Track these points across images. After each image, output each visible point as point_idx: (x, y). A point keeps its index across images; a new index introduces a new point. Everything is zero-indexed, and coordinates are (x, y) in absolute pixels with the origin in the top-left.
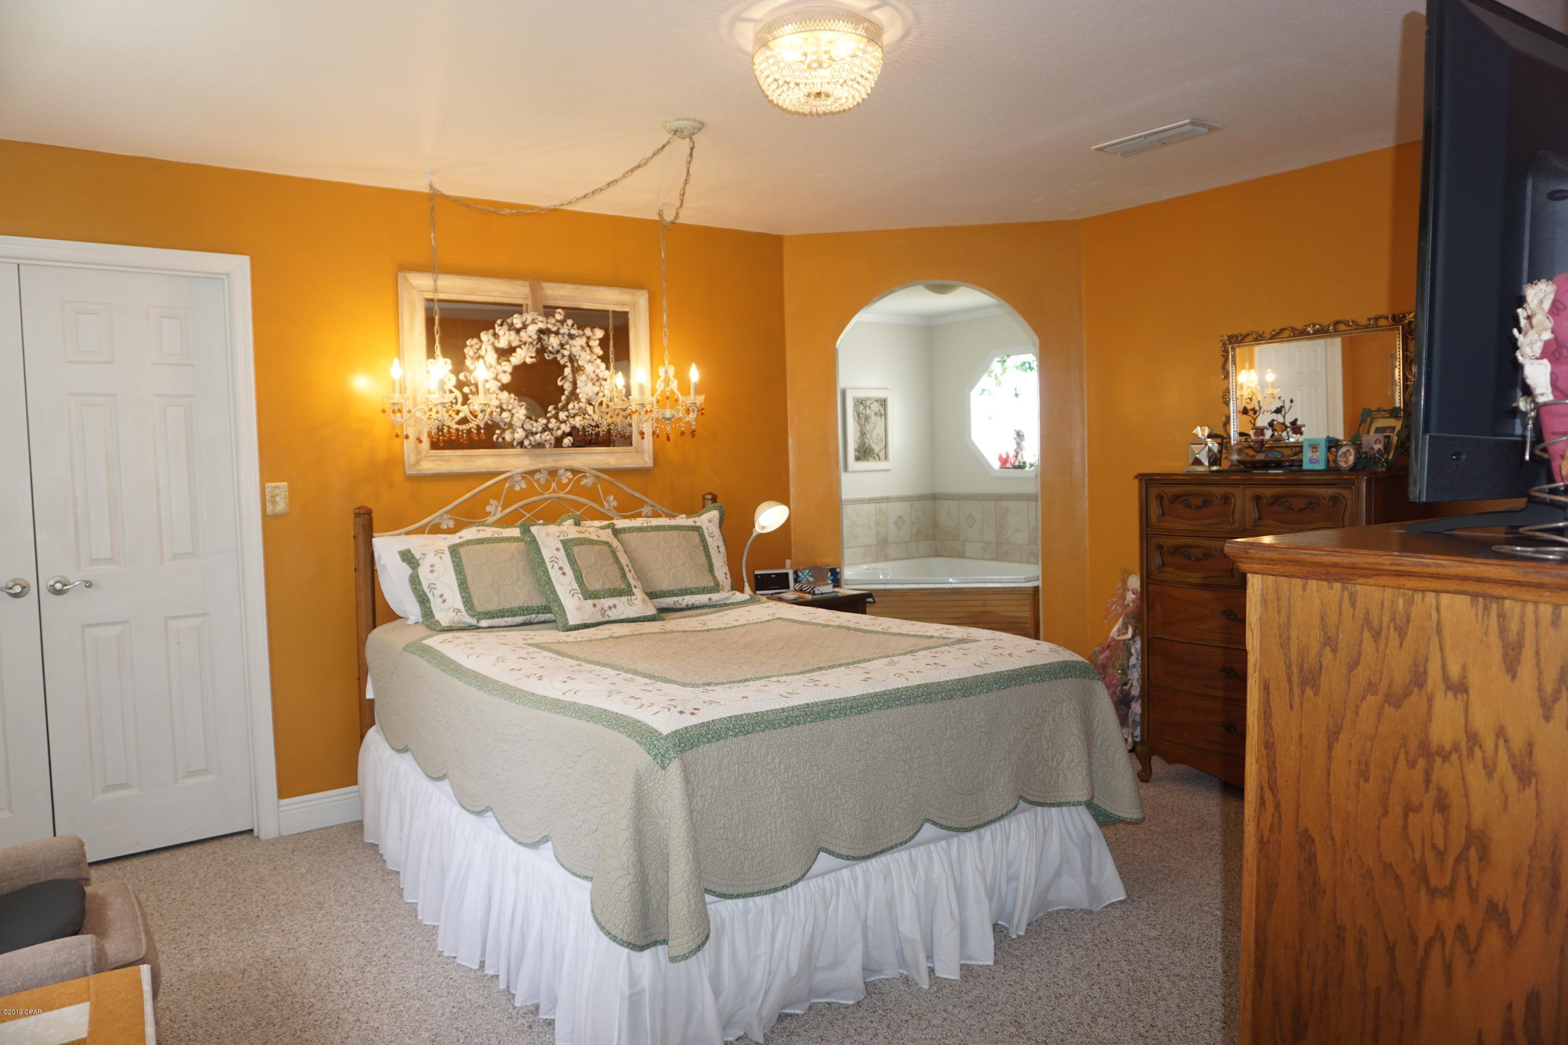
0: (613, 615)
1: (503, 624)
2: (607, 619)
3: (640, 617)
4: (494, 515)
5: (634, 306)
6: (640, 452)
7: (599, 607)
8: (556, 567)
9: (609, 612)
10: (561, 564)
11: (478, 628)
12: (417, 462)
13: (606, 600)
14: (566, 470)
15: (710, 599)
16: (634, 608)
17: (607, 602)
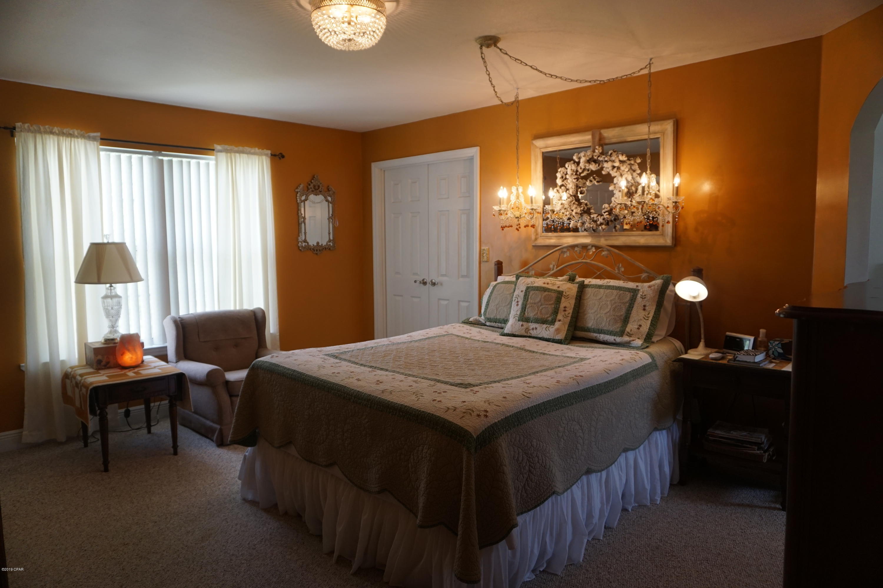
0: (534, 333)
1: (496, 326)
2: (529, 335)
3: (550, 339)
4: (553, 270)
5: (663, 133)
6: (663, 235)
7: (525, 327)
8: (516, 301)
9: (531, 332)
10: (519, 300)
11: (485, 325)
12: (536, 239)
13: (532, 324)
14: (592, 246)
15: (615, 340)
16: (548, 332)
17: (532, 325)
